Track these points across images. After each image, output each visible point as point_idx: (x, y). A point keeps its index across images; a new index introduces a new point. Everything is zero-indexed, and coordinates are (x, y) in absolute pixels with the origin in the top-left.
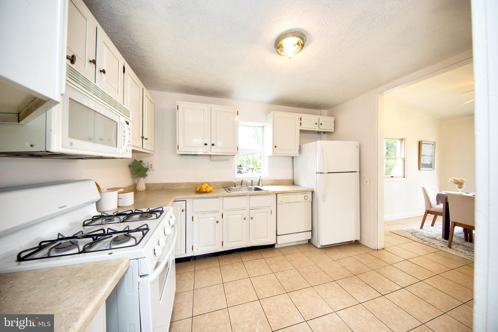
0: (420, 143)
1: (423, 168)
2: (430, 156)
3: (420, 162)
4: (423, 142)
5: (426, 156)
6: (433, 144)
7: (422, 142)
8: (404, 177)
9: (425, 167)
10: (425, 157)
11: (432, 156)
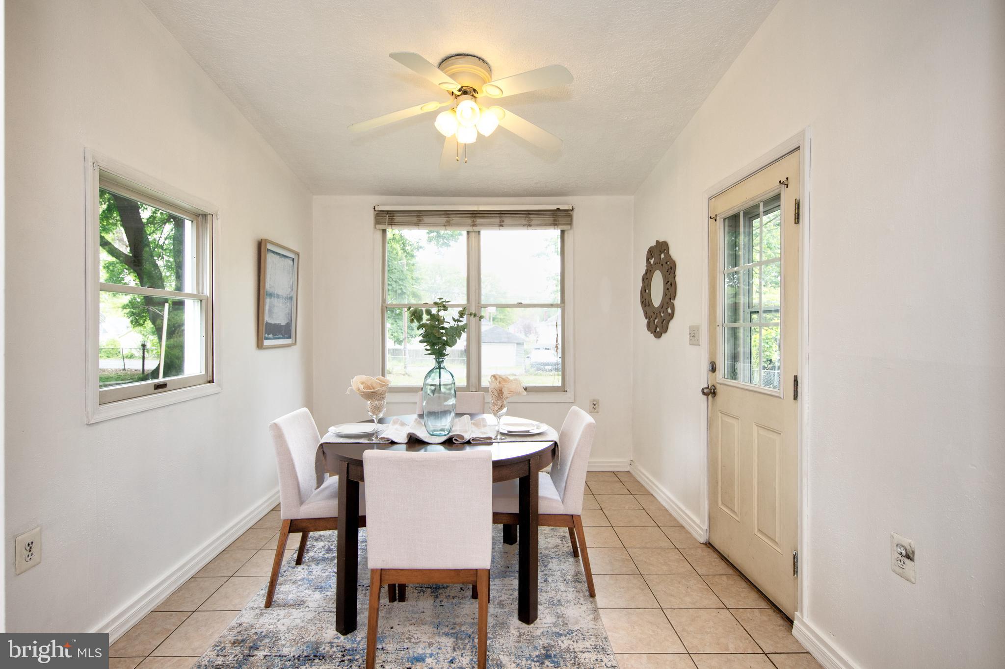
0: (261, 248)
1: (269, 339)
2: (287, 298)
3: (261, 318)
4: (270, 247)
5: (278, 296)
6: (293, 260)
7: (266, 245)
8: (209, 382)
9: (274, 335)
10: (275, 301)
11: (291, 298)
